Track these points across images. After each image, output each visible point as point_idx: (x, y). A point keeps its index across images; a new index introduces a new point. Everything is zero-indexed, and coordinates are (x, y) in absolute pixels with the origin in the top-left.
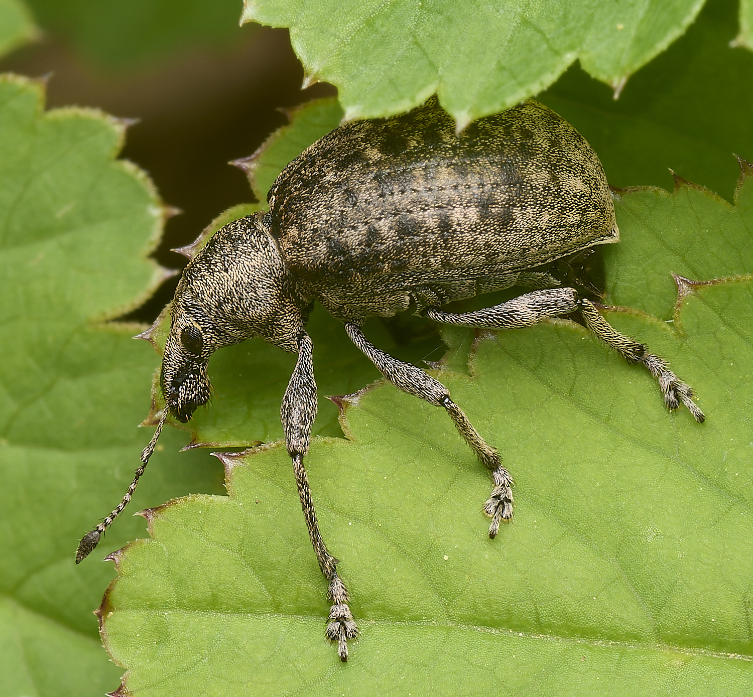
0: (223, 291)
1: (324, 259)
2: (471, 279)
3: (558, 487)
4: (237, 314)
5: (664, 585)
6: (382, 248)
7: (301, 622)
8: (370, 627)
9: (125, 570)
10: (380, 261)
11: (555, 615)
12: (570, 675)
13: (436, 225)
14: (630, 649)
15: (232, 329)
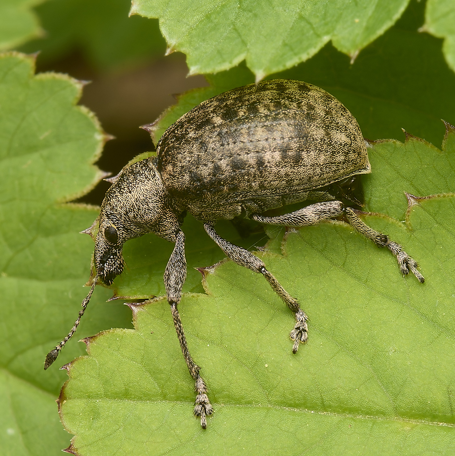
0: (128, 205)
1: (188, 184)
2: (278, 196)
3: (335, 322)
4: (137, 218)
5: (399, 382)
6: (222, 177)
7: (179, 405)
8: (221, 408)
9: (73, 374)
10: (221, 185)
11: (333, 400)
12: (342, 436)
13: (255, 163)
14: (379, 420)
15: (135, 228)
